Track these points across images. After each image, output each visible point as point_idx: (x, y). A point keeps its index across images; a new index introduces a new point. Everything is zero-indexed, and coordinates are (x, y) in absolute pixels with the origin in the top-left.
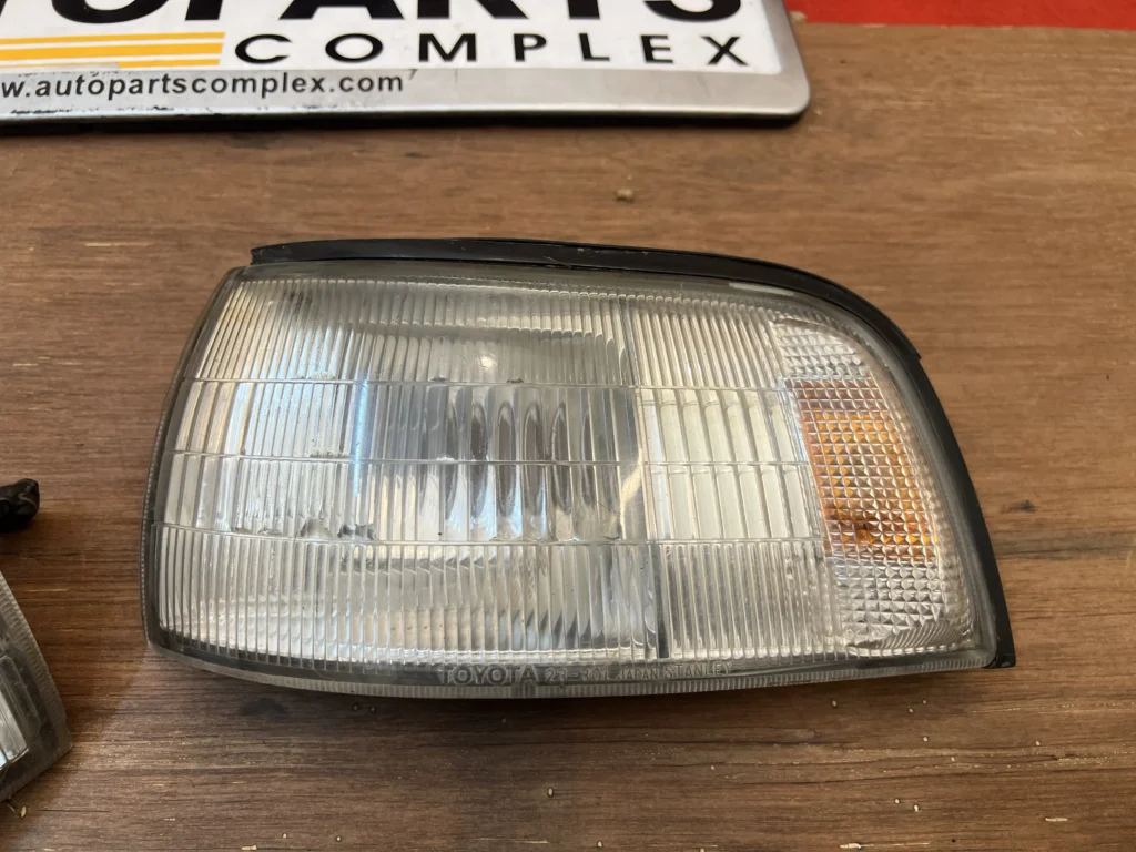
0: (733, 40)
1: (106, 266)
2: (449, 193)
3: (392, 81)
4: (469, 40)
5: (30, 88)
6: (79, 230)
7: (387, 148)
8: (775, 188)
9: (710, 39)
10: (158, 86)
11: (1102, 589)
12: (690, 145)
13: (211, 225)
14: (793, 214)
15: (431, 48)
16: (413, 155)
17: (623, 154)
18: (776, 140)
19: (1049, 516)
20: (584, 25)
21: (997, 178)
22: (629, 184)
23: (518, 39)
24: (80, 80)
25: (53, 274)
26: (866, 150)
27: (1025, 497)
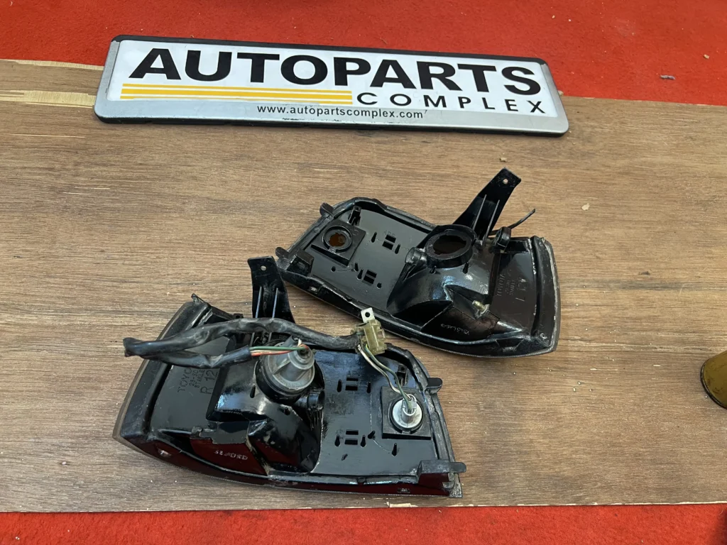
0: (539, 103)
1: (323, 178)
2: (440, 157)
3: (418, 114)
4: (442, 98)
5: (288, 110)
6: (311, 164)
7: (415, 139)
8: (556, 160)
9: (530, 102)
10: (335, 112)
11: (671, 300)
12: (525, 142)
13: (358, 165)
14: (563, 170)
15: (428, 100)
16: (424, 142)
17: (501, 145)
18: (555, 142)
19: (654, 277)
20: (483, 94)
21: (636, 160)
22: (504, 156)
23: (460, 99)
24: (306, 108)
25: (305, 180)
26: (589, 147)
27: (646, 271)
